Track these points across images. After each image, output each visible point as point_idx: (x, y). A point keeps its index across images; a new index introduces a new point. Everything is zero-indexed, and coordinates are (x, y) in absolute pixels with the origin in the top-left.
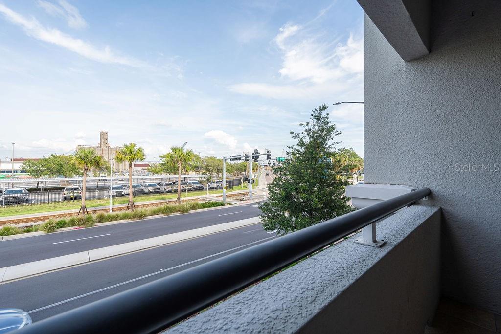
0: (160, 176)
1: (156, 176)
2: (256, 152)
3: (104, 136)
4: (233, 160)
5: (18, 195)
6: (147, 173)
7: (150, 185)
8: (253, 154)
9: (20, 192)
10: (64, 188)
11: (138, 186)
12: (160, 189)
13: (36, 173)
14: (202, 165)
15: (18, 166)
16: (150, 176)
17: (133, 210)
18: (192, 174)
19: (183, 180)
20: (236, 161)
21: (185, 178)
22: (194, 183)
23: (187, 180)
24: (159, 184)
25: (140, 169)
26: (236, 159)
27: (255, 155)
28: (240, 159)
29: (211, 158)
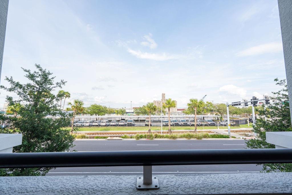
0: (189, 116)
1: (187, 116)
2: (255, 98)
3: (163, 95)
4: (235, 105)
5: (131, 122)
6: (183, 114)
7: (182, 121)
8: (251, 100)
9: (132, 121)
10: (145, 120)
11: (175, 121)
12: (187, 123)
13: (138, 113)
14: (215, 109)
15: (132, 111)
16: (185, 116)
17: (170, 134)
18: (209, 115)
19: (203, 118)
20: (237, 107)
21: (204, 117)
22: (208, 121)
23: (205, 119)
24: (187, 121)
25: (180, 111)
26: (237, 105)
27: (253, 101)
28: (240, 104)
29: (222, 104)
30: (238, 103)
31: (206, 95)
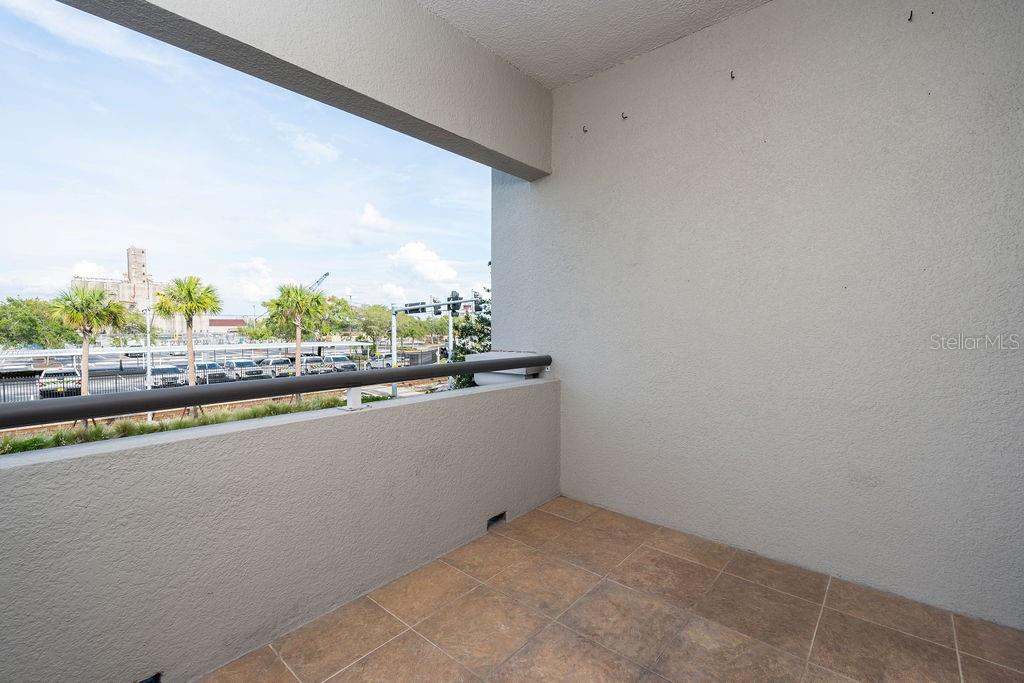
0: (265, 345)
1: (257, 345)
2: (455, 297)
4: (412, 311)
6: (237, 339)
7: (240, 365)
8: (449, 299)
10: (40, 373)
11: (212, 366)
12: (261, 372)
14: (356, 322)
16: (245, 346)
18: (336, 339)
19: (316, 352)
20: (415, 315)
21: (320, 349)
22: (336, 360)
23: (325, 354)
24: (259, 362)
25: (224, 330)
26: (417, 311)
27: (451, 302)
28: (423, 310)
29: (376, 307)
30: (420, 306)
31: (327, 275)
